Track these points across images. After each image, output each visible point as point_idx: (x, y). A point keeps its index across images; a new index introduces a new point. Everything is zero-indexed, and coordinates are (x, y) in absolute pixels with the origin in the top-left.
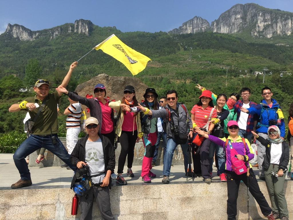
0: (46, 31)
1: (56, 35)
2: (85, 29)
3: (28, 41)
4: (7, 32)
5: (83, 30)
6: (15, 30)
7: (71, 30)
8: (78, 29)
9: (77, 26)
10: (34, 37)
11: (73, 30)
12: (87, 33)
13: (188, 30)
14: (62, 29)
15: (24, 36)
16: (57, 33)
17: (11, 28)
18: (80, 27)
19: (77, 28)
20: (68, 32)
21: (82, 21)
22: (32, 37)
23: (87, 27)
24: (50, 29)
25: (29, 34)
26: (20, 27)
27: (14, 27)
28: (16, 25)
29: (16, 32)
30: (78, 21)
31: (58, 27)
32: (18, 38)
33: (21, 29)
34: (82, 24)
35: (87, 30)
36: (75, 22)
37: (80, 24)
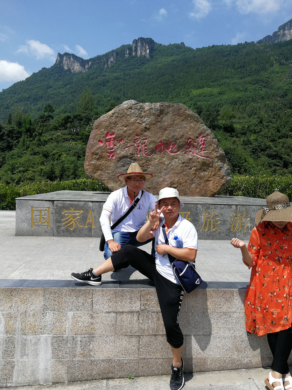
0: (99, 58)
1: (111, 62)
2: (146, 51)
3: (80, 73)
4: (58, 64)
5: (143, 52)
6: (65, 60)
7: (129, 54)
8: (137, 51)
9: (135, 47)
10: (87, 67)
11: (130, 54)
12: (148, 56)
14: (117, 54)
15: (76, 67)
16: (112, 59)
17: (60, 58)
18: (139, 48)
19: (136, 50)
20: (125, 56)
21: (141, 40)
22: (84, 67)
23: (147, 47)
24: (104, 55)
25: (80, 64)
26: (71, 56)
27: (65, 57)
28: (67, 54)
29: (66, 63)
30: (136, 40)
31: (113, 51)
32: (69, 70)
33: (72, 59)
34: (142, 44)
35: (148, 51)
36: (133, 42)
37: (139, 44)
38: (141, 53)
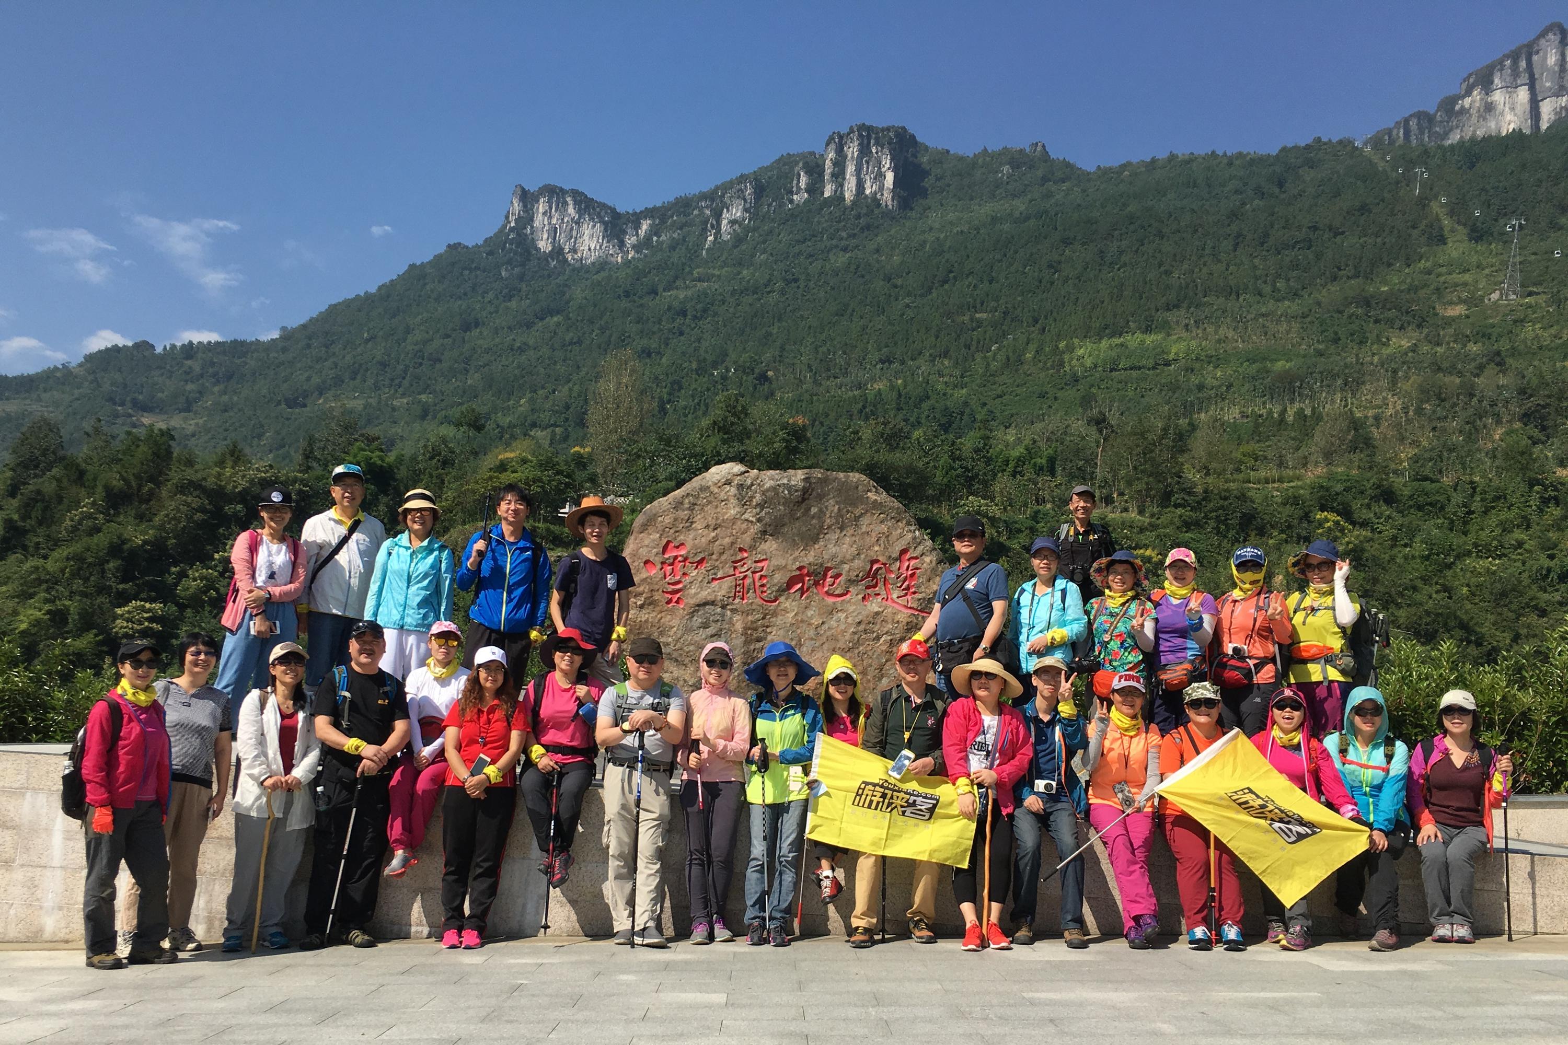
0: (684, 205)
1: (733, 222)
2: (880, 176)
3: (602, 265)
4: (512, 229)
5: (868, 184)
6: (544, 214)
7: (807, 191)
8: (844, 179)
9: (836, 164)
10: (630, 240)
11: (814, 189)
12: (887, 197)
13: (1502, 114)
14: (760, 191)
15: (587, 242)
16: (736, 211)
17: (525, 206)
18: (850, 169)
19: (839, 175)
20: (791, 201)
21: (860, 135)
22: (622, 244)
23: (887, 162)
24: (703, 196)
25: (606, 230)
26: (569, 199)
27: (542, 200)
28: (555, 193)
29: (547, 228)
30: (841, 137)
31: (742, 179)
32: (558, 251)
33: (571, 210)
34: (864, 150)
35: (890, 177)
36: (828, 144)
37: (852, 150)
38: (860, 185)
